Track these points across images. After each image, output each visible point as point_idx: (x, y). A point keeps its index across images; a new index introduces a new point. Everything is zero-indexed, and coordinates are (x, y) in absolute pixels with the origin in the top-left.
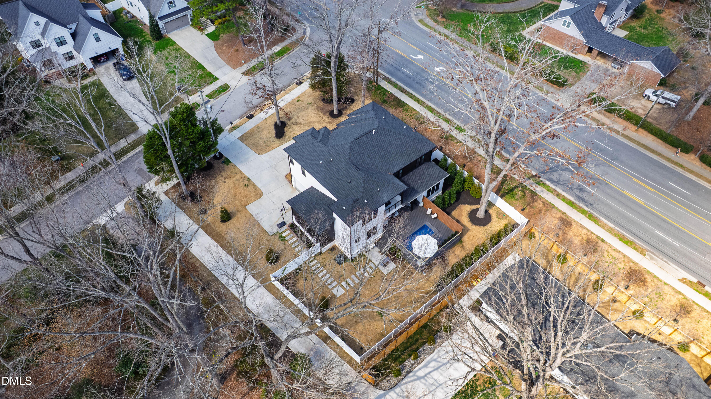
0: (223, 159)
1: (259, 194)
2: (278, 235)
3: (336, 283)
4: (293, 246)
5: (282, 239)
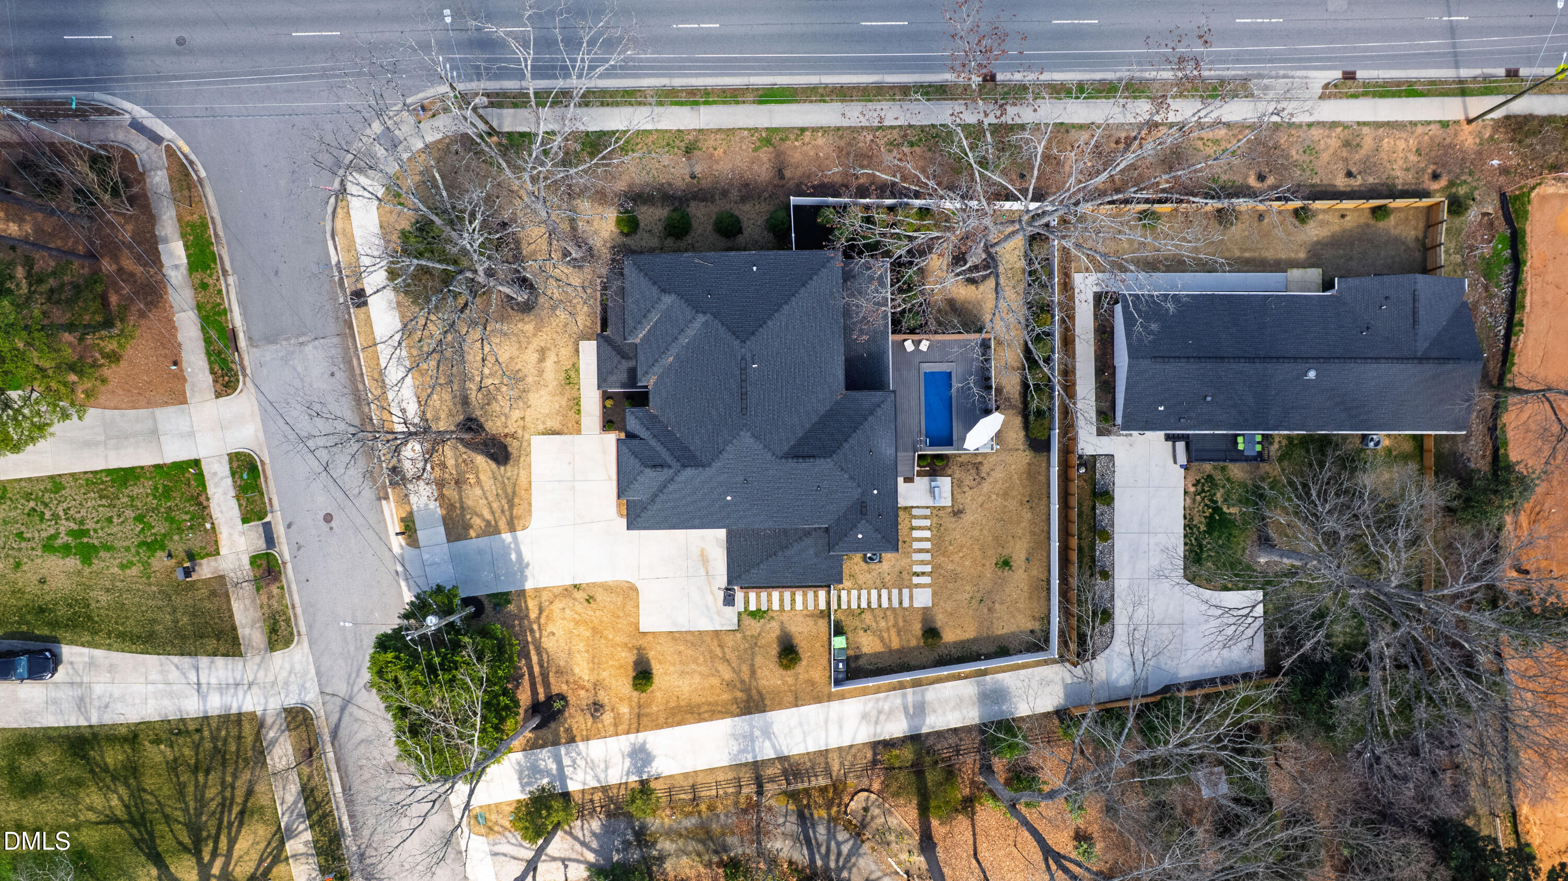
0: (486, 602)
1: (629, 592)
2: (744, 616)
3: (906, 592)
4: (787, 607)
5: (757, 614)
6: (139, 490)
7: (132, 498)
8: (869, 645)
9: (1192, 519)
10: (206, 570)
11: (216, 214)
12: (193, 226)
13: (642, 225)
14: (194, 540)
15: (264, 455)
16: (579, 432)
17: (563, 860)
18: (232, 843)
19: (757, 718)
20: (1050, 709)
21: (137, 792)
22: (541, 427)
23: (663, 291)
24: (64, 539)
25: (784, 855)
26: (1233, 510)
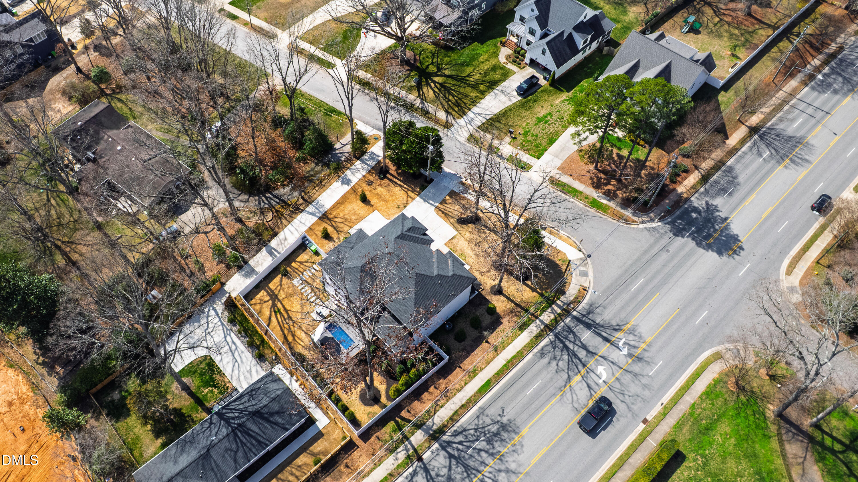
0: (426, 185)
6: (544, 142)
7: (544, 138)
8: (303, 257)
9: (221, 375)
10: (508, 139)
11: (605, 217)
12: (607, 209)
13: (487, 315)
14: (517, 142)
15: (524, 173)
16: (445, 244)
17: (344, 145)
18: (434, 92)
19: (319, 215)
20: (227, 283)
21: (469, 85)
22: (457, 237)
23: (454, 275)
24: (549, 118)
25: (281, 190)
26: (207, 390)
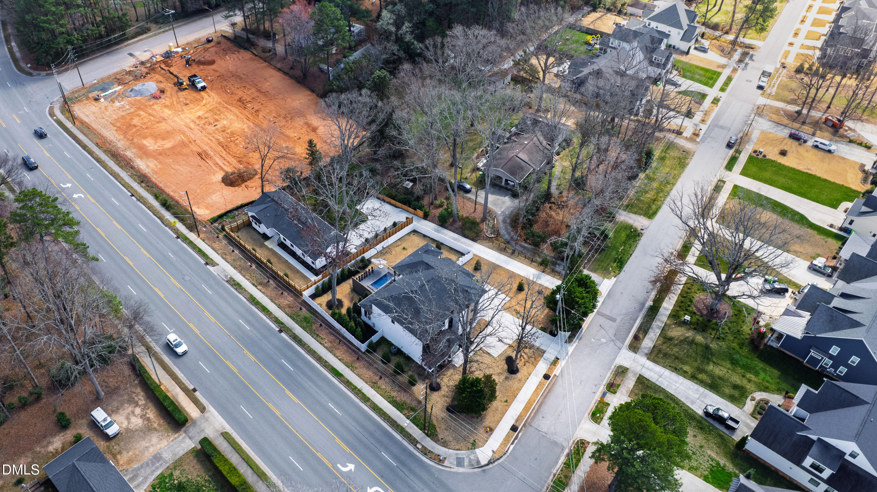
13: (409, 379)
15: (587, 415)
21: (702, 364)
22: (492, 357)
